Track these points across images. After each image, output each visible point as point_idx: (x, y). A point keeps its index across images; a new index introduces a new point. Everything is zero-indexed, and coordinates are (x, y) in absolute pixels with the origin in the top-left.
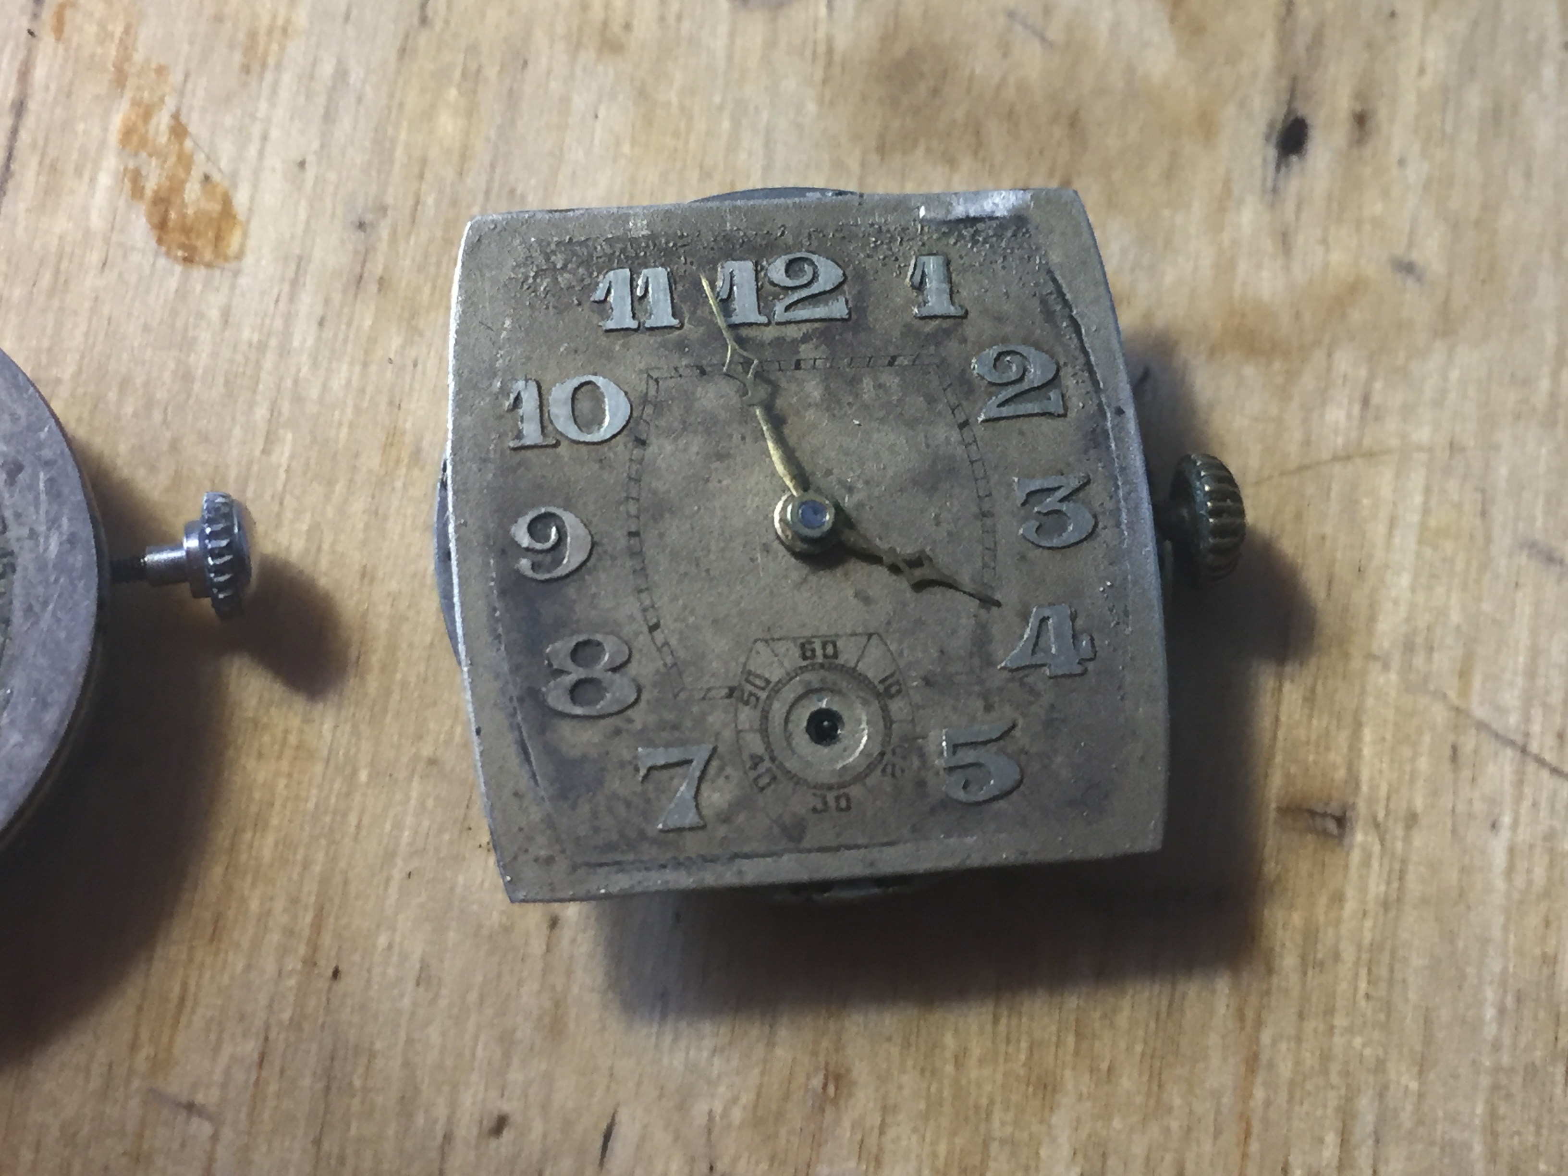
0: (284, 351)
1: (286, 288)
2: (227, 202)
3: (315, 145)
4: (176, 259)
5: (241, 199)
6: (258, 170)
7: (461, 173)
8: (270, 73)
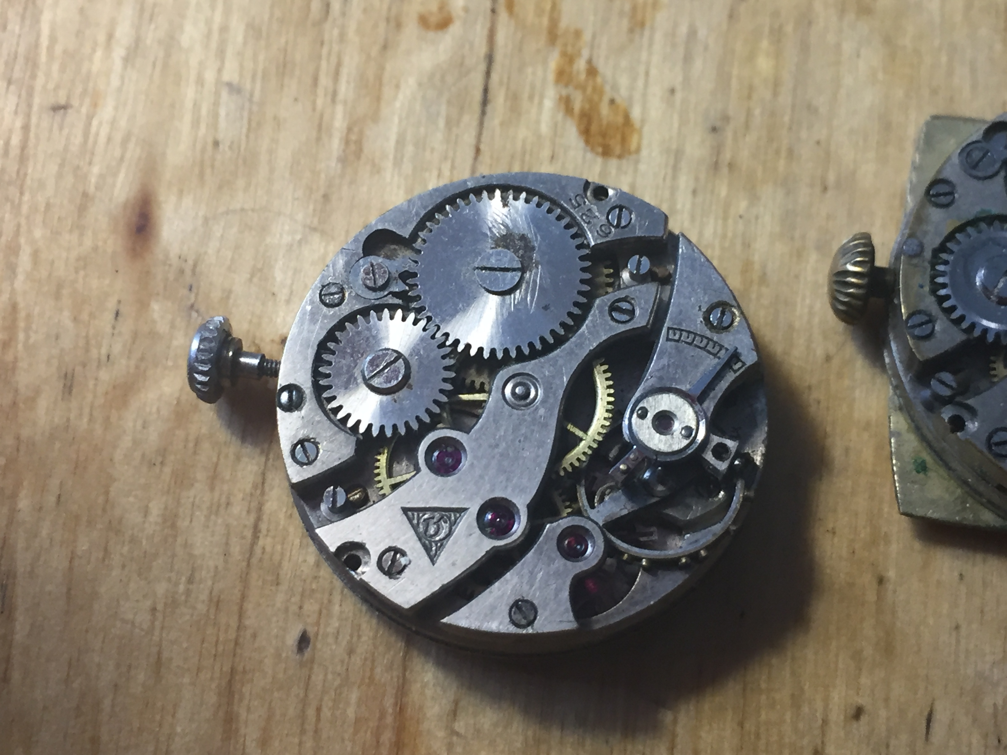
0: (672, 212)
1: (670, 171)
2: (627, 118)
3: (680, 79)
4: (597, 154)
5: (636, 113)
6: (644, 95)
7: (775, 94)
8: (647, 33)
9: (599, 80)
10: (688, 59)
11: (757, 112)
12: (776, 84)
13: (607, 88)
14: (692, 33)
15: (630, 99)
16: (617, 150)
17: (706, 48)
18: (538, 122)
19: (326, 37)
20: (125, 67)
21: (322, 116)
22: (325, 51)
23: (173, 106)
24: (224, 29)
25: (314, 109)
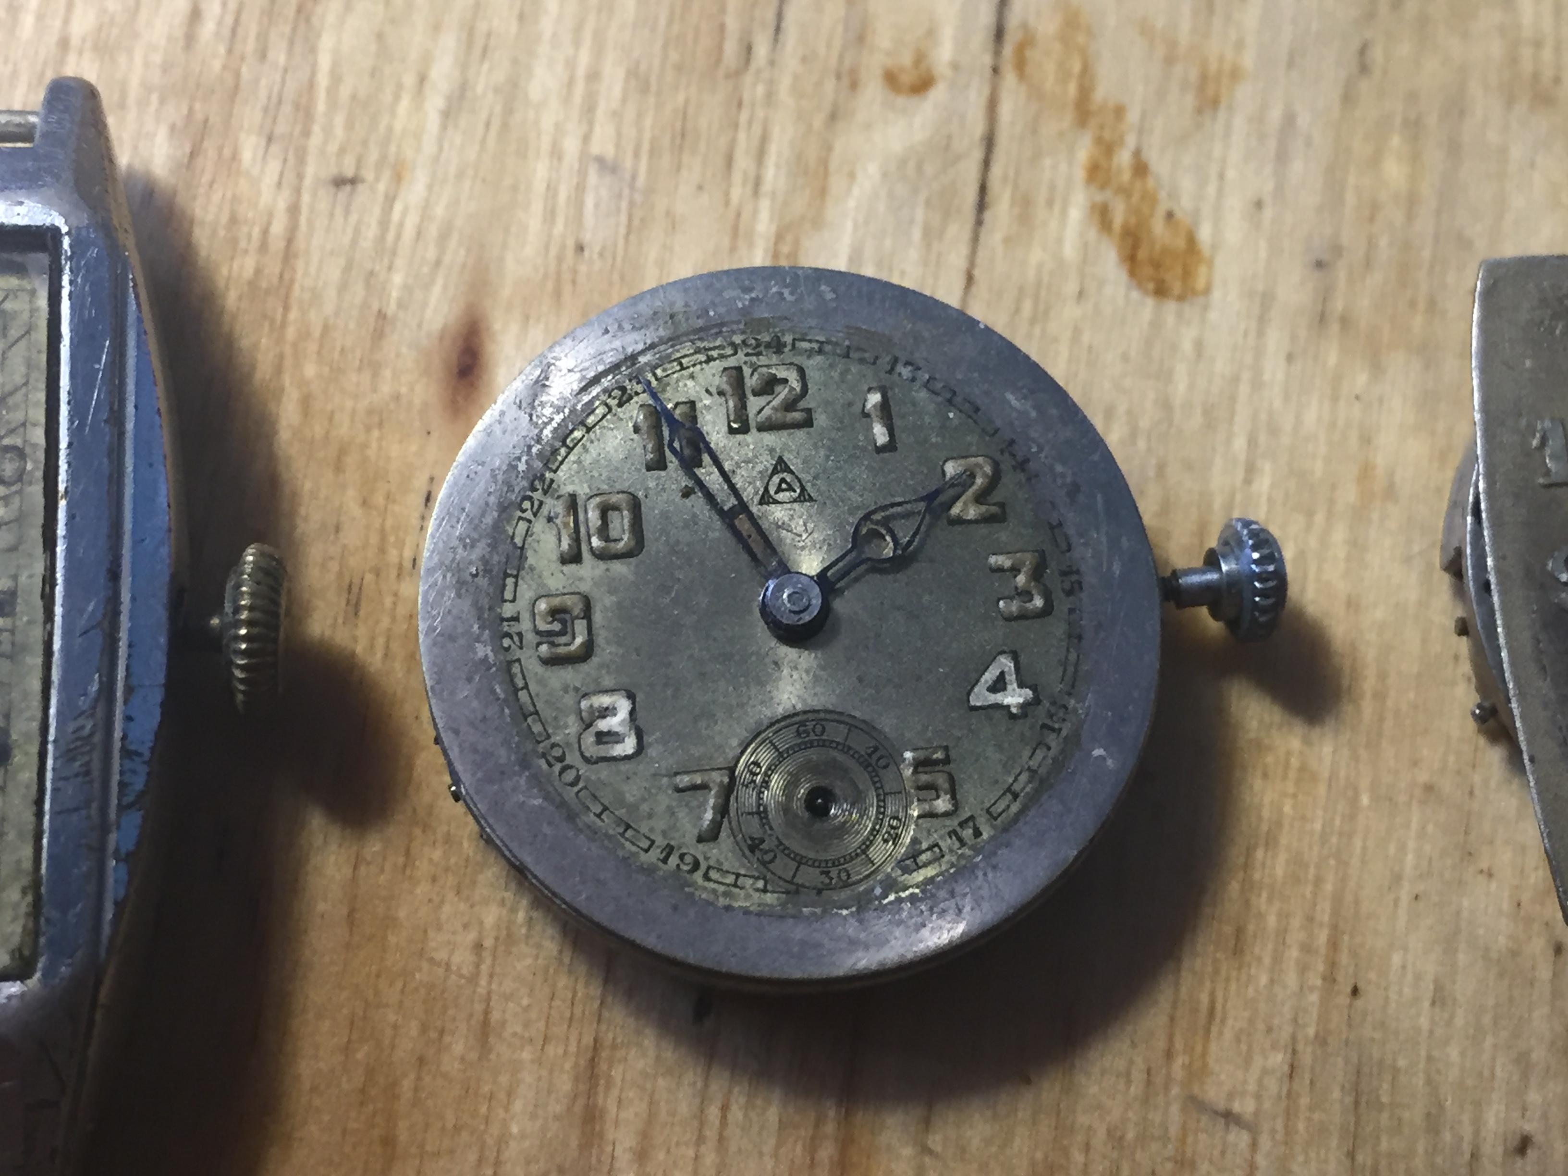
0: (1257, 384)
1: (1254, 324)
2: (1191, 241)
3: (1270, 186)
4: (1146, 292)
5: (1205, 234)
6: (1218, 208)
7: (1410, 217)
8: (1222, 115)
9: (1151, 183)
10: (1282, 158)
11: (1383, 242)
12: (1412, 202)
13: (1163, 195)
14: (1289, 120)
15: (1197, 212)
16: (1177, 288)
17: (1308, 143)
18: (1060, 241)
19: (746, 97)
20: (444, 127)
21: (739, 215)
22: (744, 117)
23: (515, 188)
24: (593, 76)
25: (727, 203)
